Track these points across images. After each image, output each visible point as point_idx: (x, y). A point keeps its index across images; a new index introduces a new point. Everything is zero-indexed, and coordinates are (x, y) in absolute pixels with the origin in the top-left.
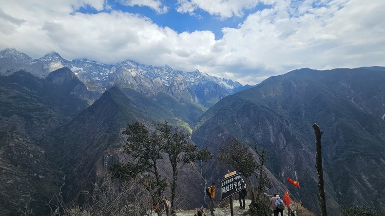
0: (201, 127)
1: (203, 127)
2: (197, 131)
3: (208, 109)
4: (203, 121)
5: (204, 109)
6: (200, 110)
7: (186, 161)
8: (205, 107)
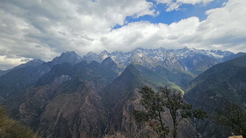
0: (192, 90)
1: (194, 90)
2: (188, 93)
3: (197, 76)
4: (194, 85)
5: (194, 76)
6: (190, 76)
7: (183, 116)
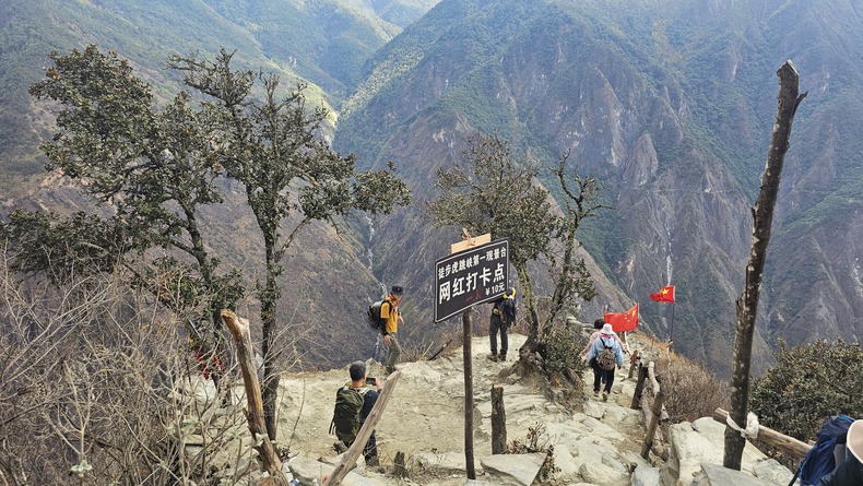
8: (386, 24)
